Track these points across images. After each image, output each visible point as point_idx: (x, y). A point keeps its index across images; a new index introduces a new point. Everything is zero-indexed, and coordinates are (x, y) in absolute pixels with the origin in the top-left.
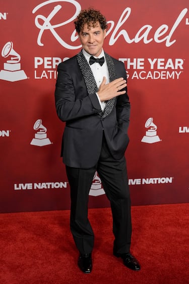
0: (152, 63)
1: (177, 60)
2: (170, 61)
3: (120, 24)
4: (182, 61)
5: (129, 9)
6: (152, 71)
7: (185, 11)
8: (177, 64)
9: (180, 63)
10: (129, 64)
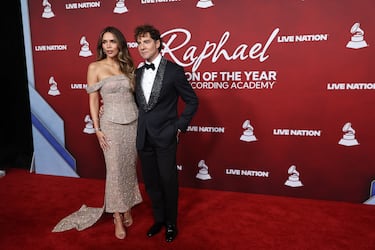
0: (248, 76)
1: (270, 73)
2: (264, 73)
3: (220, 45)
4: (275, 74)
5: (227, 33)
6: (248, 82)
7: (277, 31)
8: (270, 76)
9: (273, 75)
10: (229, 76)
